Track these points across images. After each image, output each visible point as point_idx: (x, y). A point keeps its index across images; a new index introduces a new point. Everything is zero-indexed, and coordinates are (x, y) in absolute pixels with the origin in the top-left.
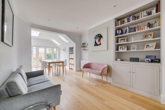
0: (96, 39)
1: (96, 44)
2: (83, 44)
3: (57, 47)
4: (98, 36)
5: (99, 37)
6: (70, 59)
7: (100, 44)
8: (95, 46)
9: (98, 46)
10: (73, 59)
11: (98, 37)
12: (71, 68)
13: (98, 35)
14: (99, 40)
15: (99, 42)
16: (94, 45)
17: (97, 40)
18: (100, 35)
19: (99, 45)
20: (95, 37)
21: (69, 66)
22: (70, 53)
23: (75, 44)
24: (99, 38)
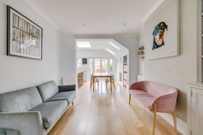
0: (156, 34)
1: (156, 46)
2: (140, 48)
3: (113, 57)
4: (158, 27)
5: (162, 29)
6: (124, 72)
7: (163, 44)
8: (153, 49)
9: (159, 48)
10: (126, 72)
11: (160, 30)
12: (125, 85)
13: (159, 25)
14: (161, 36)
15: (161, 40)
16: (152, 47)
17: (157, 37)
18: (162, 25)
19: (161, 46)
20: (154, 32)
21: (124, 82)
22: (124, 64)
23: (128, 50)
24: (160, 32)
